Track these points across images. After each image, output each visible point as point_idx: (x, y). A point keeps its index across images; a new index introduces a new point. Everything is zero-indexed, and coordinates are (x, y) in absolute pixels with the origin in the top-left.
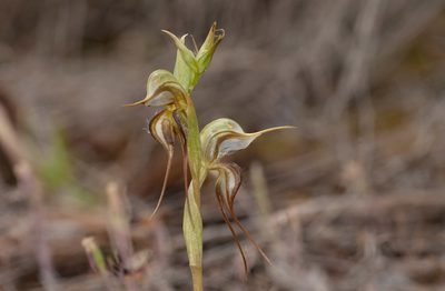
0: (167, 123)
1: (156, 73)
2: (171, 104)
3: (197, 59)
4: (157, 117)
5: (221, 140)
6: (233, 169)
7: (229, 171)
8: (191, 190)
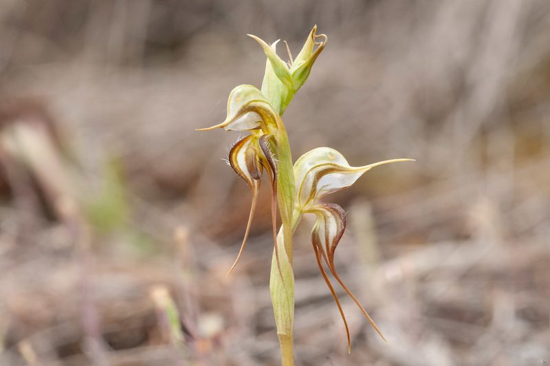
0: (251, 151)
1: (239, 89)
2: (258, 128)
3: (291, 71)
4: (239, 144)
5: (320, 175)
6: (334, 211)
7: (329, 214)
8: (281, 237)
